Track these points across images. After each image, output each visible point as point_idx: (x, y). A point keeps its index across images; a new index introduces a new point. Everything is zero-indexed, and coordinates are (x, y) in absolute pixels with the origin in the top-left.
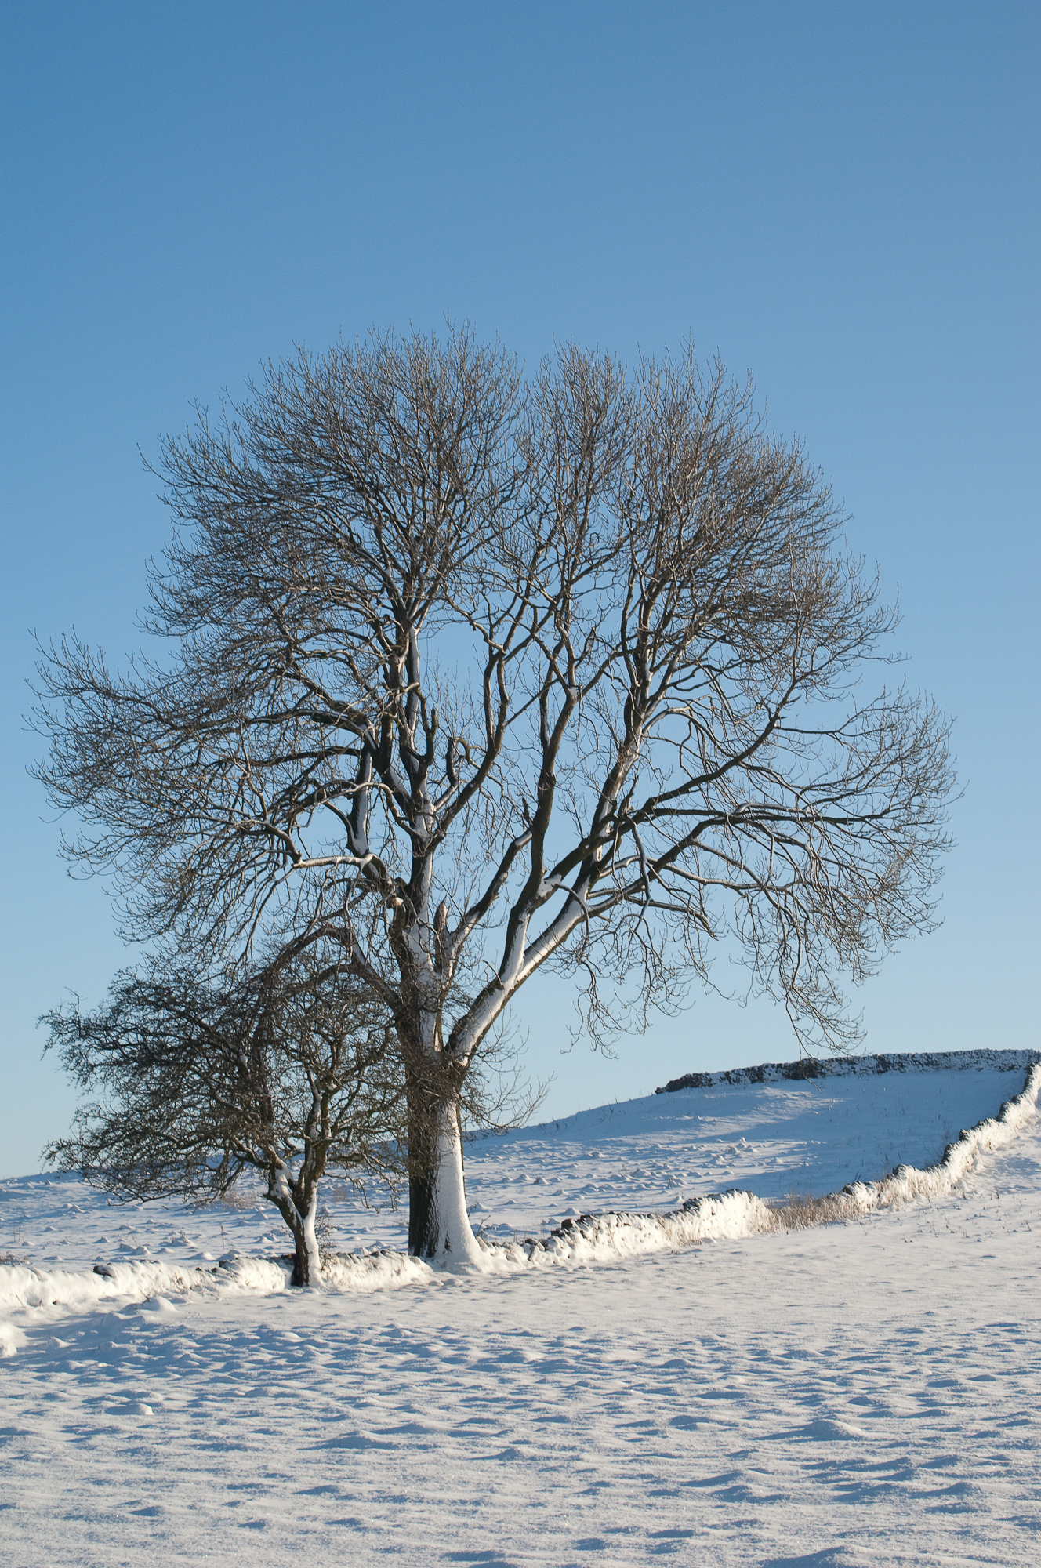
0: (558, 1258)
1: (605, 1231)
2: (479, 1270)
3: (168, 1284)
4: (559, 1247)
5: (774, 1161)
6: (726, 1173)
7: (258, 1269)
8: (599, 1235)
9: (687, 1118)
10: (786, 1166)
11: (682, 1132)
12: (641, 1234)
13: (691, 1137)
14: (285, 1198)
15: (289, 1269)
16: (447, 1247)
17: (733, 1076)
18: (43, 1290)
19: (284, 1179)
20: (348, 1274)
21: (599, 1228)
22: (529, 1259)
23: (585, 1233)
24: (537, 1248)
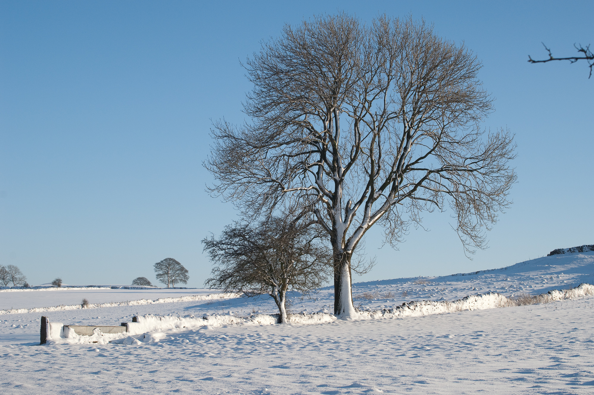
0: (394, 315)
1: (419, 307)
2: (351, 319)
3: (228, 322)
4: (394, 311)
5: (563, 281)
6: (543, 286)
7: (264, 318)
8: (416, 308)
9: (547, 266)
10: (567, 283)
11: (543, 271)
13: (545, 273)
14: (276, 296)
15: (277, 318)
16: (344, 311)
17: (572, 250)
18: (180, 323)
19: (276, 290)
20: (300, 320)
21: (416, 306)
22: (383, 316)
23: (410, 307)
24: (386, 312)
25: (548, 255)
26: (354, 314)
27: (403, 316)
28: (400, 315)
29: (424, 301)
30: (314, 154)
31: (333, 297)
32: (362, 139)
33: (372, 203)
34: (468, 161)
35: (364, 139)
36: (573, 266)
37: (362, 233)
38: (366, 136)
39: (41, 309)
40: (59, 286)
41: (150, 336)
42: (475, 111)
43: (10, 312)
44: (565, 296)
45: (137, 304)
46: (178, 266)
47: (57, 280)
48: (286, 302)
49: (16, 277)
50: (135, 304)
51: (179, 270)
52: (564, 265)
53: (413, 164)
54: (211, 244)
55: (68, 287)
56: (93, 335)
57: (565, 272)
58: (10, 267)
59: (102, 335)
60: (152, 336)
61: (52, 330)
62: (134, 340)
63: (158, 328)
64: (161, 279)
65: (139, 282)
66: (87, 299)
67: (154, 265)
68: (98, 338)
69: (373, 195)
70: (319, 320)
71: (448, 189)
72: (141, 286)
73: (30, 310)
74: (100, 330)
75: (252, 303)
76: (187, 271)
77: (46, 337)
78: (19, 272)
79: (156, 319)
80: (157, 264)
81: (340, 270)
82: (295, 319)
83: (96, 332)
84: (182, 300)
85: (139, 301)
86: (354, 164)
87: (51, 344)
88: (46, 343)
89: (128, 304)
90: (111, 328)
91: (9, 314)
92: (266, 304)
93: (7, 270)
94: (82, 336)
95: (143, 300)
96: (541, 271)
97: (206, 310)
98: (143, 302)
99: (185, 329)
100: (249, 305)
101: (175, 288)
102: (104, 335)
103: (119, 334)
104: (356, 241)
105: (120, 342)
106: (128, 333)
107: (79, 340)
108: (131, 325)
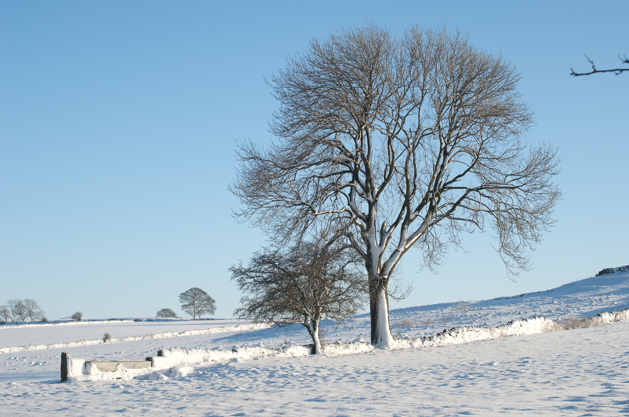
0: (434, 343)
1: (460, 333)
2: (389, 348)
3: (259, 354)
4: (435, 339)
6: (591, 308)
7: (297, 349)
8: (458, 335)
9: (595, 286)
10: (617, 305)
12: (477, 334)
13: (594, 294)
14: (309, 325)
15: (310, 348)
16: (381, 340)
17: (622, 269)
18: (208, 356)
19: (309, 319)
20: (335, 350)
21: (458, 332)
22: (423, 344)
23: (451, 334)
24: (426, 339)
25: (596, 275)
26: (392, 343)
27: (444, 343)
28: (441, 342)
29: (466, 327)
30: (346, 174)
31: (369, 325)
32: (396, 157)
33: (408, 225)
34: (509, 178)
35: (398, 157)
36: (623, 286)
37: (398, 257)
38: (401, 155)
39: (60, 344)
40: (79, 320)
41: (177, 370)
42: (514, 125)
43: (28, 349)
44: (616, 319)
45: (162, 337)
46: (204, 296)
47: (77, 314)
48: (320, 331)
49: (34, 311)
50: (160, 338)
51: (205, 300)
52: (614, 285)
53: (451, 182)
54: (239, 272)
55: (88, 320)
56: (117, 371)
57: (615, 293)
58: (27, 301)
59: (126, 371)
60: (178, 371)
61: (73, 367)
62: (160, 375)
63: (185, 362)
64: (187, 310)
65: (163, 313)
66: (110, 333)
67: (179, 295)
68: (121, 374)
69: (409, 216)
70: (355, 349)
71: (488, 208)
72: (165, 318)
73: (49, 346)
74: (123, 366)
75: (284, 334)
76: (214, 301)
77: (67, 374)
78: (36, 307)
79: (183, 353)
80: (182, 294)
81: (376, 296)
82: (330, 349)
83: (120, 368)
84: (209, 331)
85: (164, 334)
86: (388, 184)
87: (72, 381)
88: (67, 380)
89: (152, 337)
90: (136, 363)
91: (27, 350)
92: (298, 334)
93: (24, 304)
94: (105, 373)
95: (169, 333)
96: (590, 293)
97: (235, 341)
98: (168, 335)
99: (213, 363)
100: (281, 336)
101: (201, 319)
102: (129, 371)
103: (144, 369)
104: (392, 266)
105: (146, 377)
106: (153, 368)
107: (102, 376)
108: (156, 359)
